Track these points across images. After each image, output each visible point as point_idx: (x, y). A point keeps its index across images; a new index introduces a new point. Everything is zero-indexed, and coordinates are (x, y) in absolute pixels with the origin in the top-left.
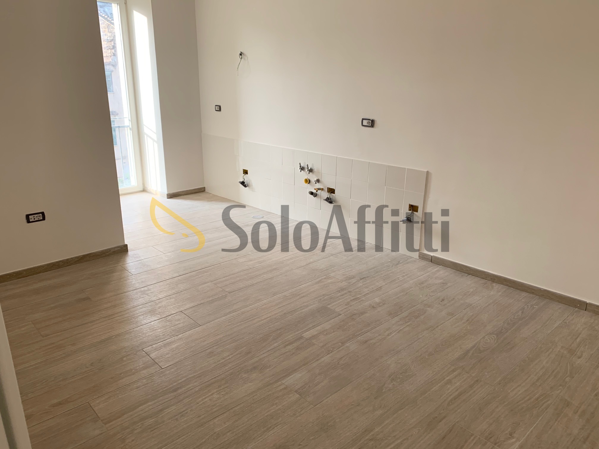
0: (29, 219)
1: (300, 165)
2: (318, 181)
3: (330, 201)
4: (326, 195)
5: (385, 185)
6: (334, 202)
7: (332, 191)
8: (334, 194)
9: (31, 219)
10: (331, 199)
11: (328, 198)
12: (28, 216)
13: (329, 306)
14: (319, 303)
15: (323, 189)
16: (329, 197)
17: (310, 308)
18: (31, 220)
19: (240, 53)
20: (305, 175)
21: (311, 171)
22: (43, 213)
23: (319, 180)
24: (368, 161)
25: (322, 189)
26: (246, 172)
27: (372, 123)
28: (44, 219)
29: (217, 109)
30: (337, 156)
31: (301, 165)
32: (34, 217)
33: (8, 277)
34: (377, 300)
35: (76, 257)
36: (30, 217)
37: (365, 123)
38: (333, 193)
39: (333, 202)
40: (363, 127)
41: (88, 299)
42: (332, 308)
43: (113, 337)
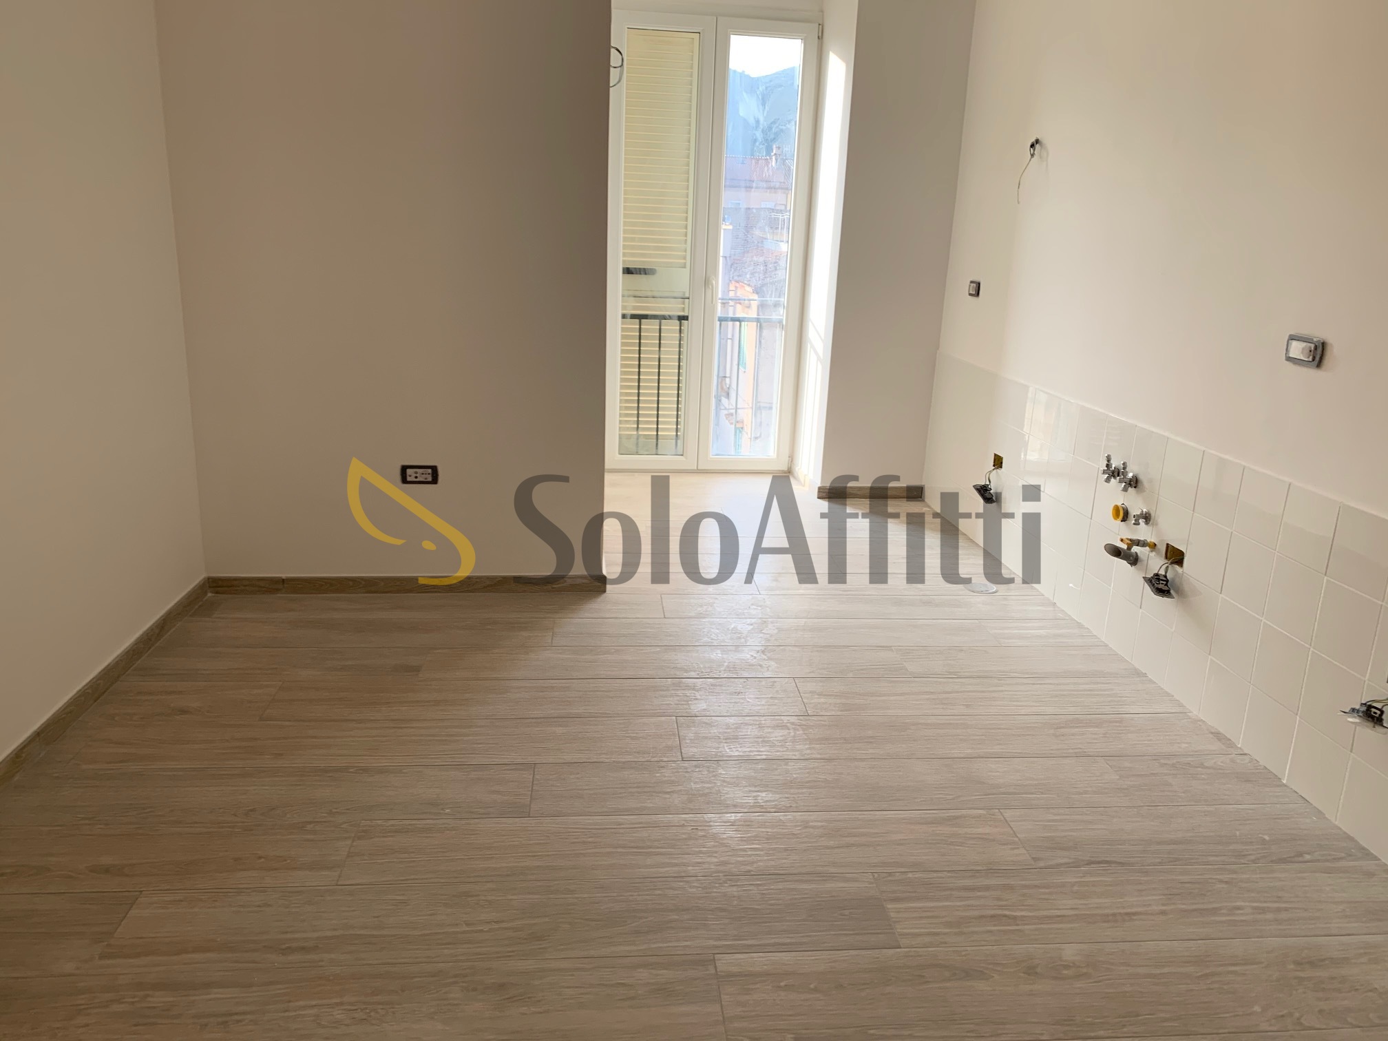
0: (406, 476)
1: (1109, 461)
2: (1147, 518)
3: (1160, 586)
4: (1156, 563)
5: (1324, 572)
6: (1177, 592)
7: (1175, 556)
8: (1182, 566)
9: (410, 476)
10: (1167, 581)
11: (1157, 575)
12: (404, 469)
13: (889, 906)
14: (872, 883)
15: (1155, 545)
16: (1162, 572)
17: (829, 885)
18: (409, 479)
19: (1033, 140)
20: (1115, 493)
21: (1134, 483)
22: (434, 470)
23: (1150, 515)
24: (1286, 479)
25: (1153, 546)
26: (998, 462)
27: (1318, 354)
28: (435, 480)
29: (971, 292)
30: (1203, 448)
31: (1112, 462)
32: (416, 473)
33: (351, 583)
34: (1070, 952)
35: (488, 578)
36: (409, 471)
37: (1297, 350)
38: (1178, 565)
39: (1172, 592)
40: (1289, 365)
41: (416, 669)
42: (892, 915)
43: (351, 770)
